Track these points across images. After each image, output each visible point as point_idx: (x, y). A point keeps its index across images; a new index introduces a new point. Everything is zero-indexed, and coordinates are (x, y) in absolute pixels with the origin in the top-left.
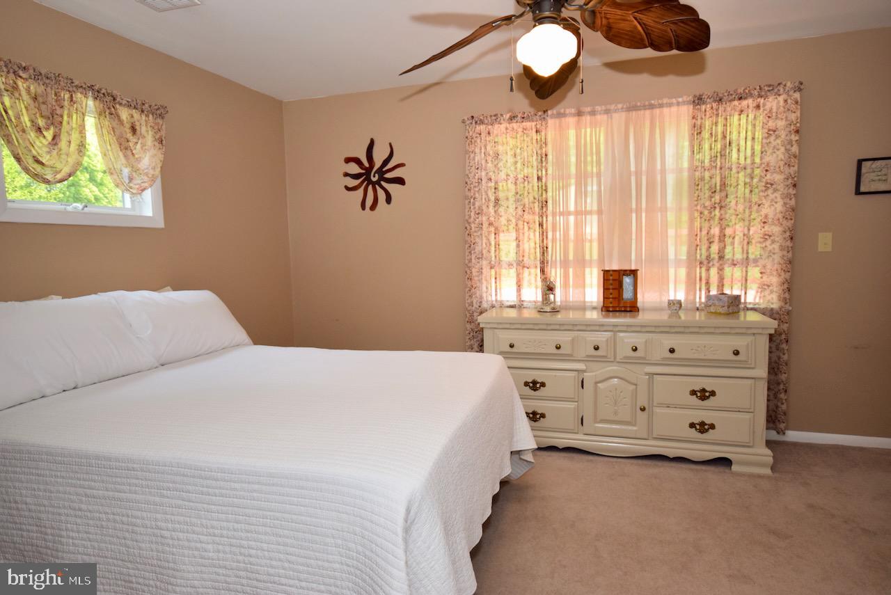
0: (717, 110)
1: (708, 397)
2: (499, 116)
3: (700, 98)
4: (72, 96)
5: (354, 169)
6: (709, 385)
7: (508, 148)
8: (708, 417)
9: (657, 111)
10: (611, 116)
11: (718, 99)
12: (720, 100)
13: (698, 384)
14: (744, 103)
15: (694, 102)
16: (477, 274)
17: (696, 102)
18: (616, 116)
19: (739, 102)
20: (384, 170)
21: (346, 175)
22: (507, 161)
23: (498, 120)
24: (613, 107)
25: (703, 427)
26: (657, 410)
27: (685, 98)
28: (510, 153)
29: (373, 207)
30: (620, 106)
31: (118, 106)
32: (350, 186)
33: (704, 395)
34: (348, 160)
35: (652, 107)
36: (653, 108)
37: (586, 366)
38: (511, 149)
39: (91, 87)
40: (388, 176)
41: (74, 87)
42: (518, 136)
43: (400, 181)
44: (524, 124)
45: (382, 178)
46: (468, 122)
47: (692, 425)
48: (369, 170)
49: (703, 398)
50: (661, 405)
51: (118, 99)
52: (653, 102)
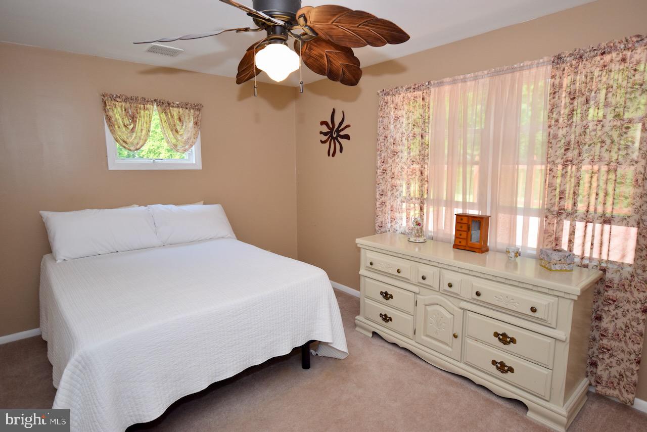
0: (576, 68)
1: (509, 343)
2: (400, 88)
3: (559, 57)
4: (144, 107)
5: (325, 129)
6: (511, 332)
7: (405, 112)
8: (509, 360)
9: (517, 74)
10: (478, 82)
11: (578, 56)
12: (581, 57)
13: (502, 329)
14: (607, 58)
15: (553, 62)
16: (379, 206)
17: (556, 61)
18: (481, 81)
19: (602, 57)
20: (340, 129)
21: (321, 133)
22: (402, 123)
23: (398, 92)
24: (480, 73)
25: (503, 368)
26: (469, 341)
27: (546, 59)
28: (405, 116)
29: (333, 155)
30: (486, 72)
31: (171, 108)
32: (323, 140)
33: (505, 339)
34: (322, 123)
35: (513, 70)
36: (513, 72)
37: (419, 289)
38: (406, 113)
39: (155, 100)
40: (342, 133)
41: (145, 101)
42: (411, 103)
43: (347, 137)
44: (415, 93)
45: (339, 135)
46: (380, 94)
47: (494, 362)
48: (332, 129)
49: (505, 343)
50: (471, 337)
51: (172, 104)
52: (516, 66)
